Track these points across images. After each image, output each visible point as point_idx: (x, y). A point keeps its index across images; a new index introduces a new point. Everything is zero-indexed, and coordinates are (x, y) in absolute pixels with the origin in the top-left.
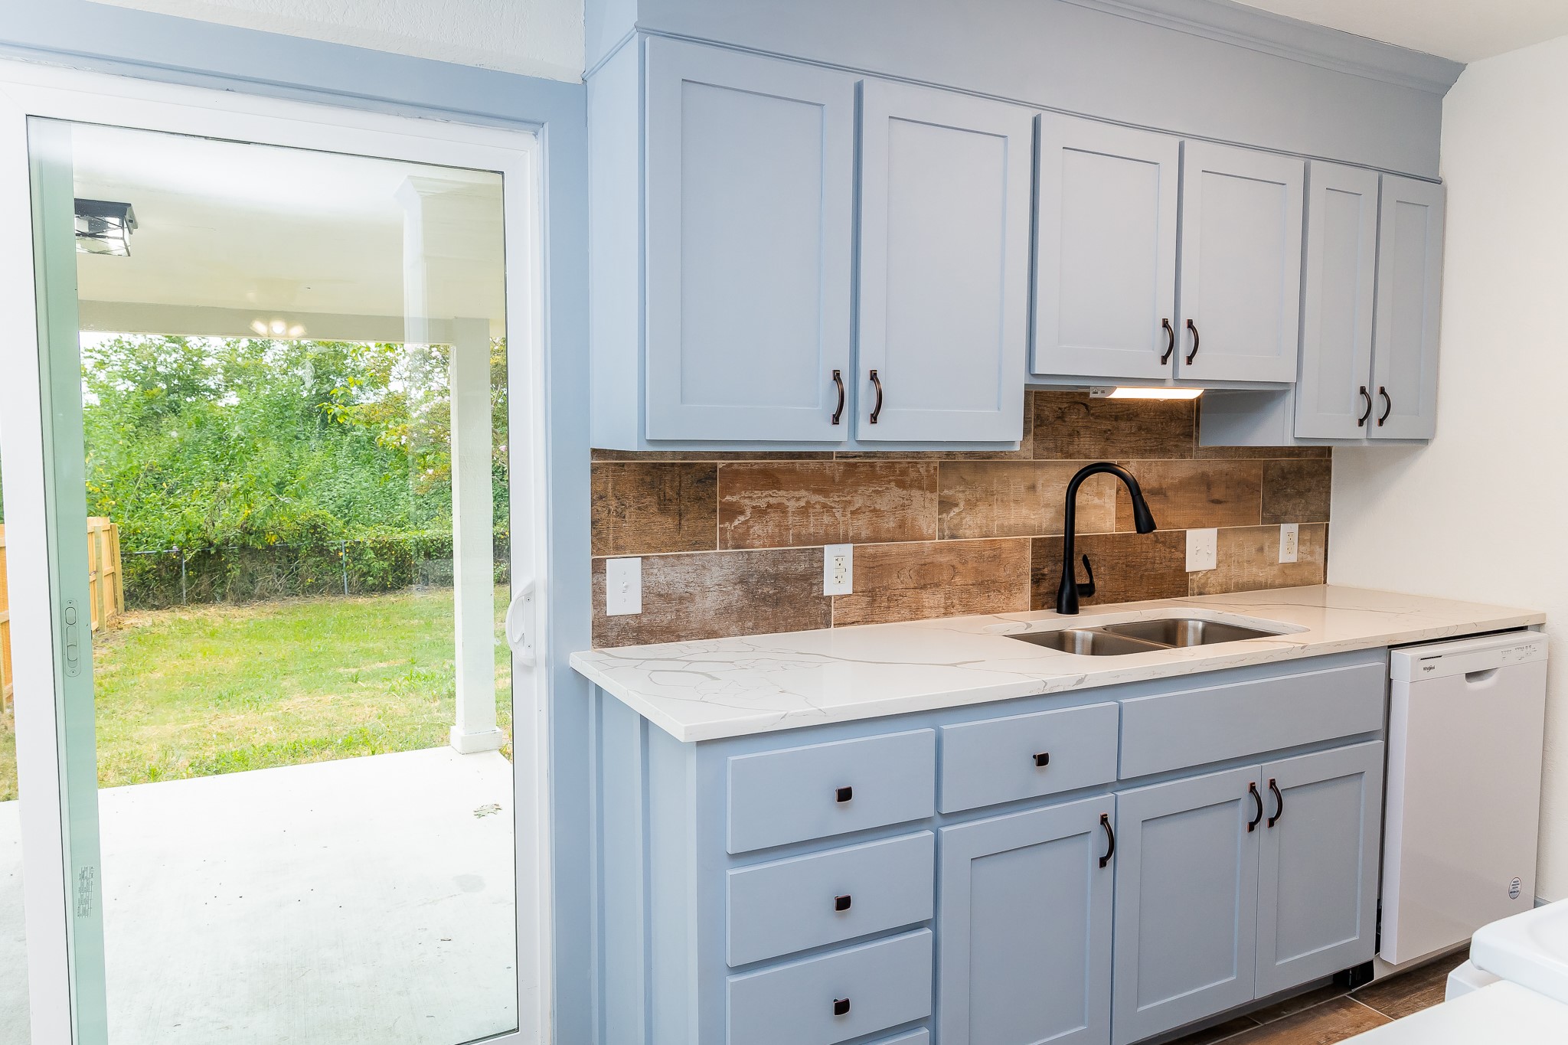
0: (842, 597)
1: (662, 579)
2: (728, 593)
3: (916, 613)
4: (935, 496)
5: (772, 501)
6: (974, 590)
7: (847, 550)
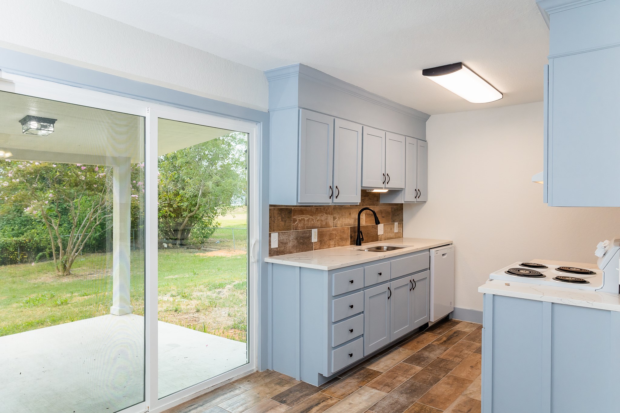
0: (315, 242)
1: (282, 238)
2: (294, 242)
3: (329, 247)
4: (332, 216)
5: (302, 218)
6: (340, 240)
7: (316, 230)
